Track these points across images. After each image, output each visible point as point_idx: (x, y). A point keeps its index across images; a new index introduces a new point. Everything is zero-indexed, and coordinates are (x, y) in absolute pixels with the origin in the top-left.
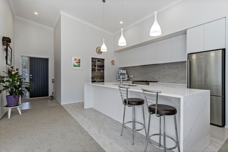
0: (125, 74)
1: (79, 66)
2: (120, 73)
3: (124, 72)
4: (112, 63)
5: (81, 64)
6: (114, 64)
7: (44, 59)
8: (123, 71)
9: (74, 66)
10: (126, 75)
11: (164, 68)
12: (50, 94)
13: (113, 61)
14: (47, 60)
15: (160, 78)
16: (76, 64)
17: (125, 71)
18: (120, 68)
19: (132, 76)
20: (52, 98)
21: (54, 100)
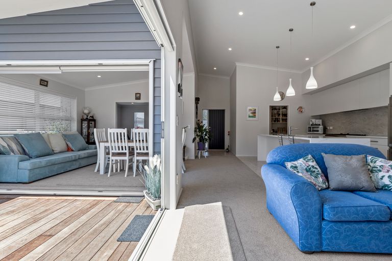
0: (320, 125)
1: (254, 116)
2: (311, 123)
3: (319, 122)
4: (299, 111)
5: (256, 114)
6: (302, 112)
7: (221, 110)
8: (317, 120)
9: (249, 117)
10: (321, 127)
11: (377, 115)
12: (226, 147)
13: (301, 108)
14: (223, 111)
15: (370, 130)
16: (251, 115)
17: (321, 121)
18: (312, 116)
19: (331, 128)
20: (228, 151)
21: (229, 153)
